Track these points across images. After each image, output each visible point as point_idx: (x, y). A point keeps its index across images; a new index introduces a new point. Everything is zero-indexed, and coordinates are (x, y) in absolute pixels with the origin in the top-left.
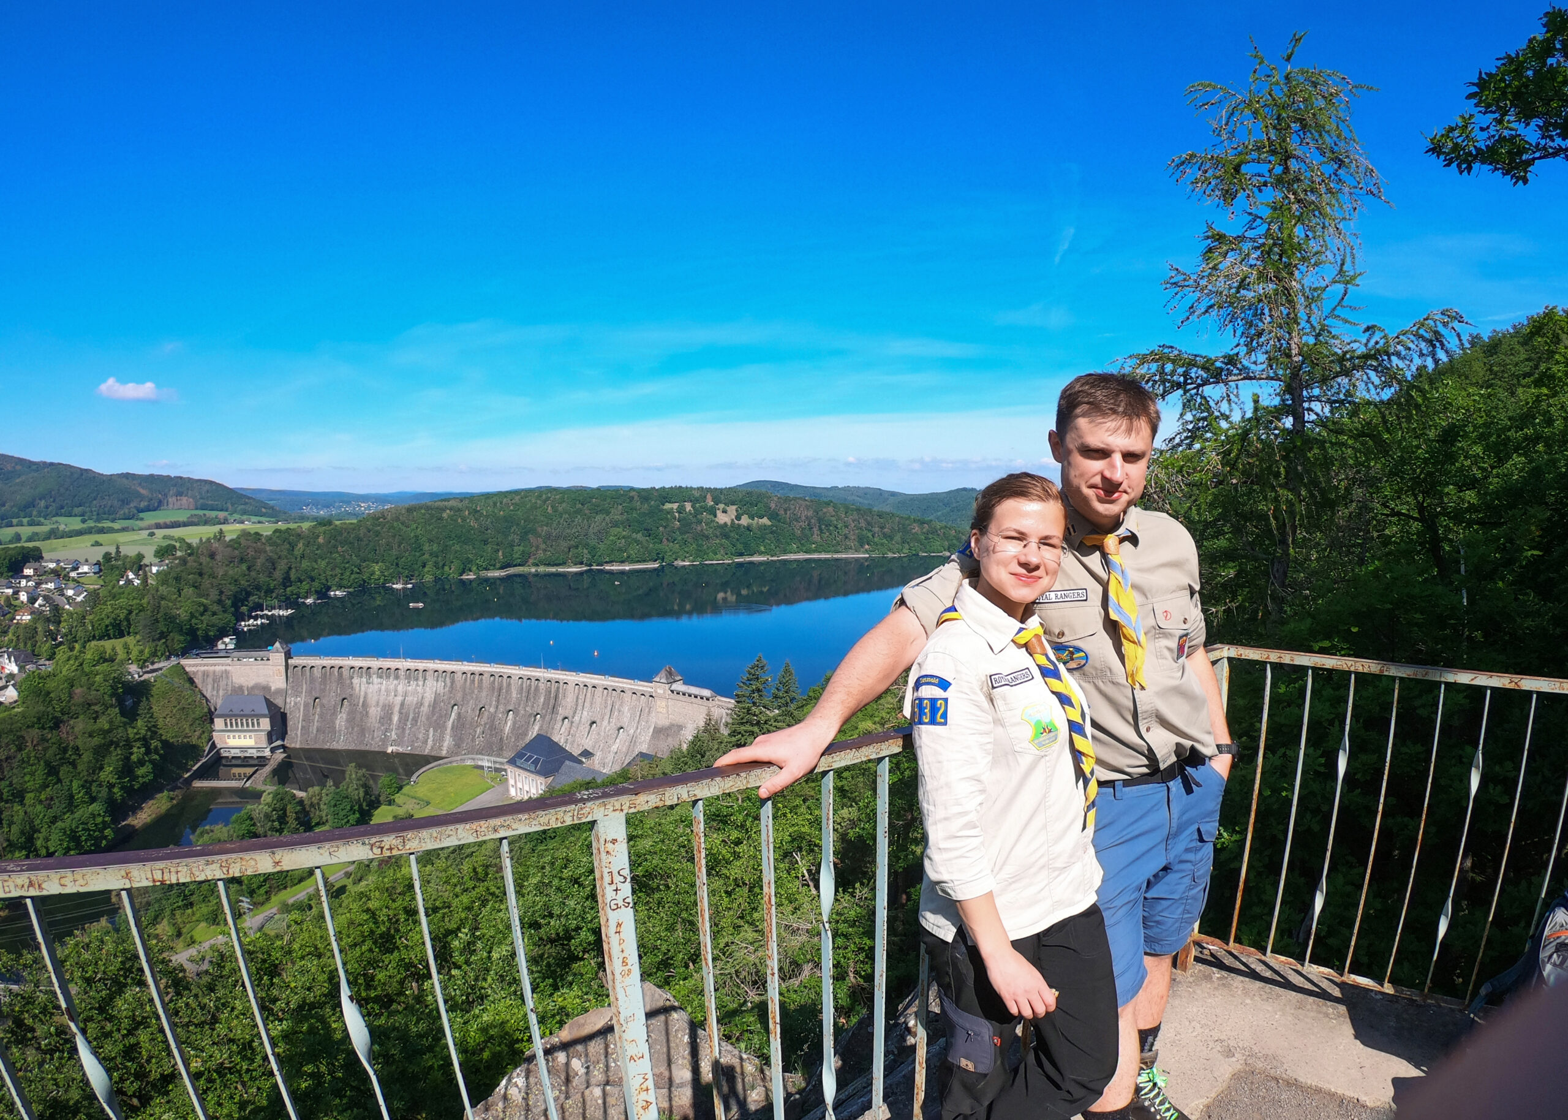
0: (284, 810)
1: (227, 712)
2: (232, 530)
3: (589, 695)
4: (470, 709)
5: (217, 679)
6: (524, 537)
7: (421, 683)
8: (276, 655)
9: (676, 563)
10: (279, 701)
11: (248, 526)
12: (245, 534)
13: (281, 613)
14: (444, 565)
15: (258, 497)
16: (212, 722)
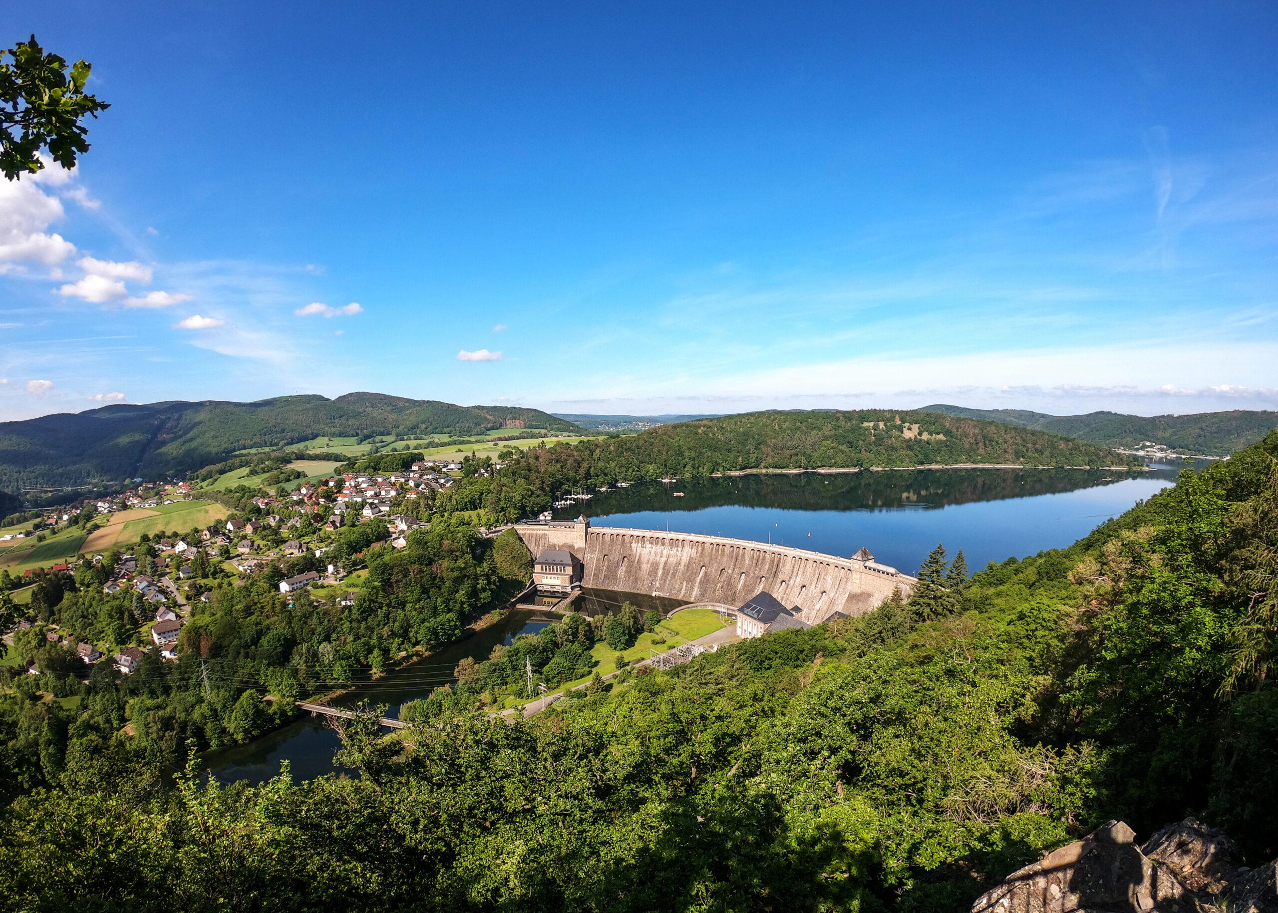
0: (577, 628)
1: (543, 561)
2: (550, 442)
3: (802, 565)
4: (714, 570)
5: (538, 539)
6: (758, 446)
7: (680, 549)
8: (579, 525)
9: (871, 468)
10: (579, 556)
11: (561, 439)
12: (559, 444)
13: (584, 497)
14: (699, 466)
15: (567, 419)
16: (533, 567)
